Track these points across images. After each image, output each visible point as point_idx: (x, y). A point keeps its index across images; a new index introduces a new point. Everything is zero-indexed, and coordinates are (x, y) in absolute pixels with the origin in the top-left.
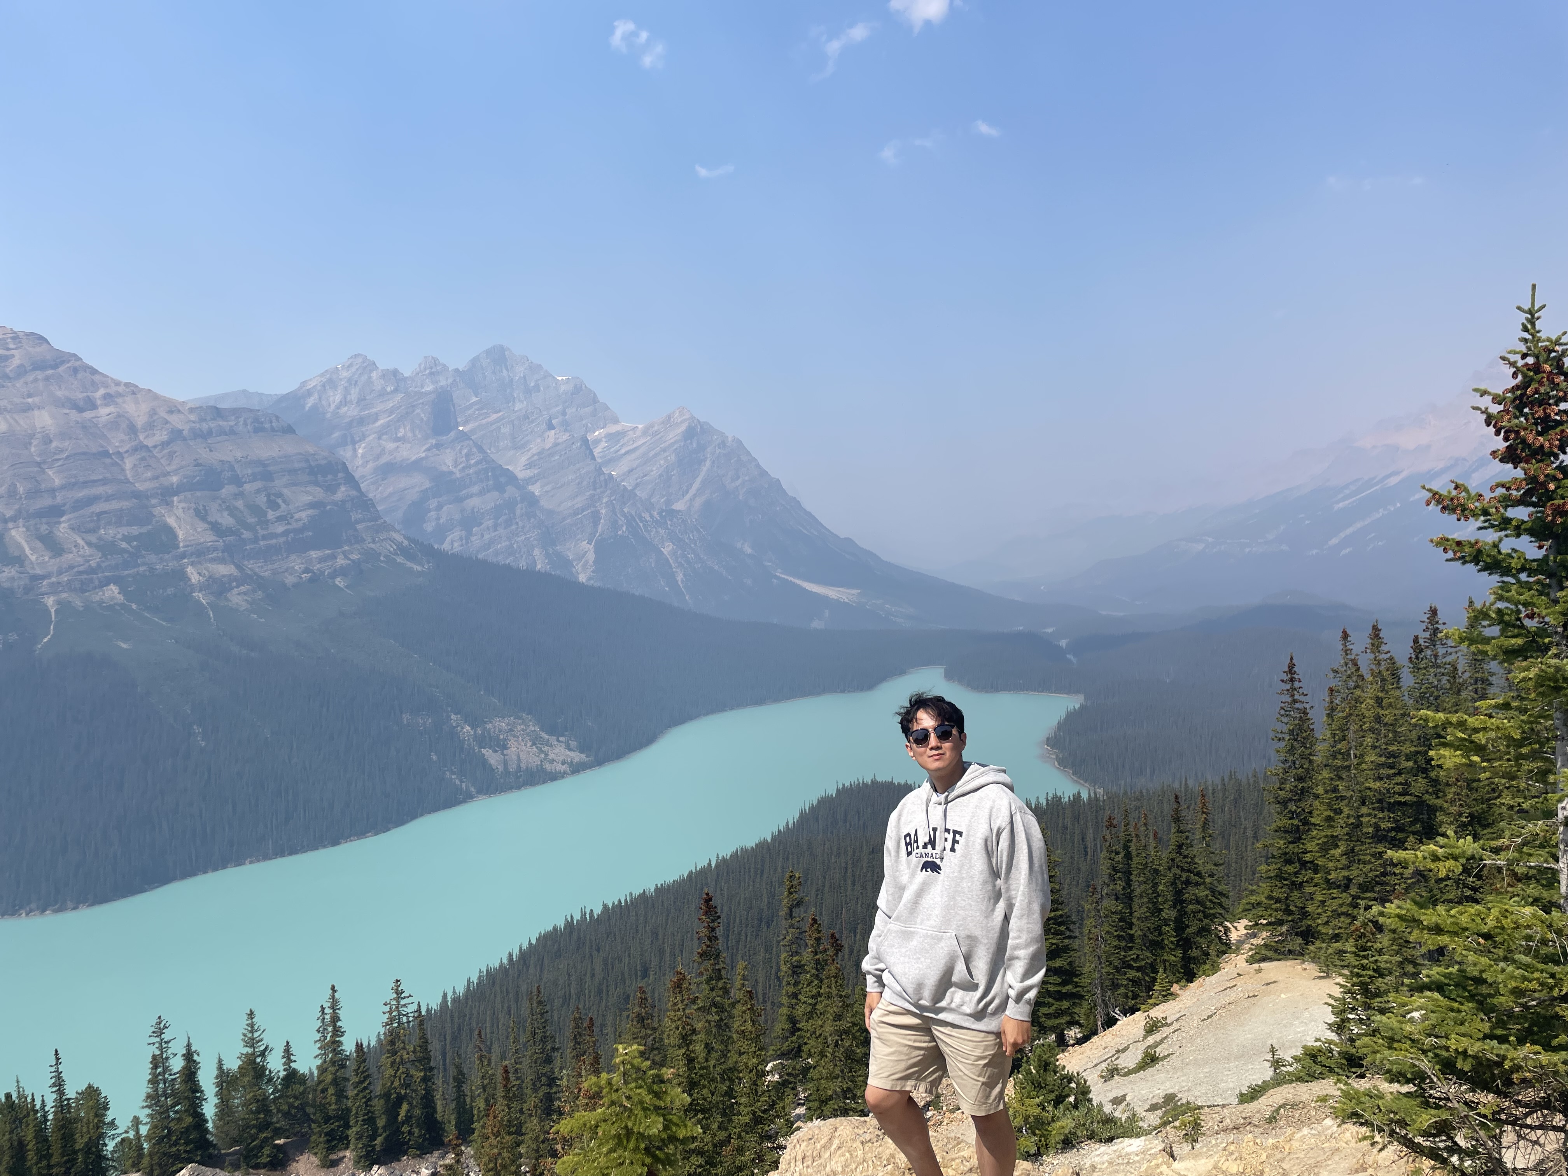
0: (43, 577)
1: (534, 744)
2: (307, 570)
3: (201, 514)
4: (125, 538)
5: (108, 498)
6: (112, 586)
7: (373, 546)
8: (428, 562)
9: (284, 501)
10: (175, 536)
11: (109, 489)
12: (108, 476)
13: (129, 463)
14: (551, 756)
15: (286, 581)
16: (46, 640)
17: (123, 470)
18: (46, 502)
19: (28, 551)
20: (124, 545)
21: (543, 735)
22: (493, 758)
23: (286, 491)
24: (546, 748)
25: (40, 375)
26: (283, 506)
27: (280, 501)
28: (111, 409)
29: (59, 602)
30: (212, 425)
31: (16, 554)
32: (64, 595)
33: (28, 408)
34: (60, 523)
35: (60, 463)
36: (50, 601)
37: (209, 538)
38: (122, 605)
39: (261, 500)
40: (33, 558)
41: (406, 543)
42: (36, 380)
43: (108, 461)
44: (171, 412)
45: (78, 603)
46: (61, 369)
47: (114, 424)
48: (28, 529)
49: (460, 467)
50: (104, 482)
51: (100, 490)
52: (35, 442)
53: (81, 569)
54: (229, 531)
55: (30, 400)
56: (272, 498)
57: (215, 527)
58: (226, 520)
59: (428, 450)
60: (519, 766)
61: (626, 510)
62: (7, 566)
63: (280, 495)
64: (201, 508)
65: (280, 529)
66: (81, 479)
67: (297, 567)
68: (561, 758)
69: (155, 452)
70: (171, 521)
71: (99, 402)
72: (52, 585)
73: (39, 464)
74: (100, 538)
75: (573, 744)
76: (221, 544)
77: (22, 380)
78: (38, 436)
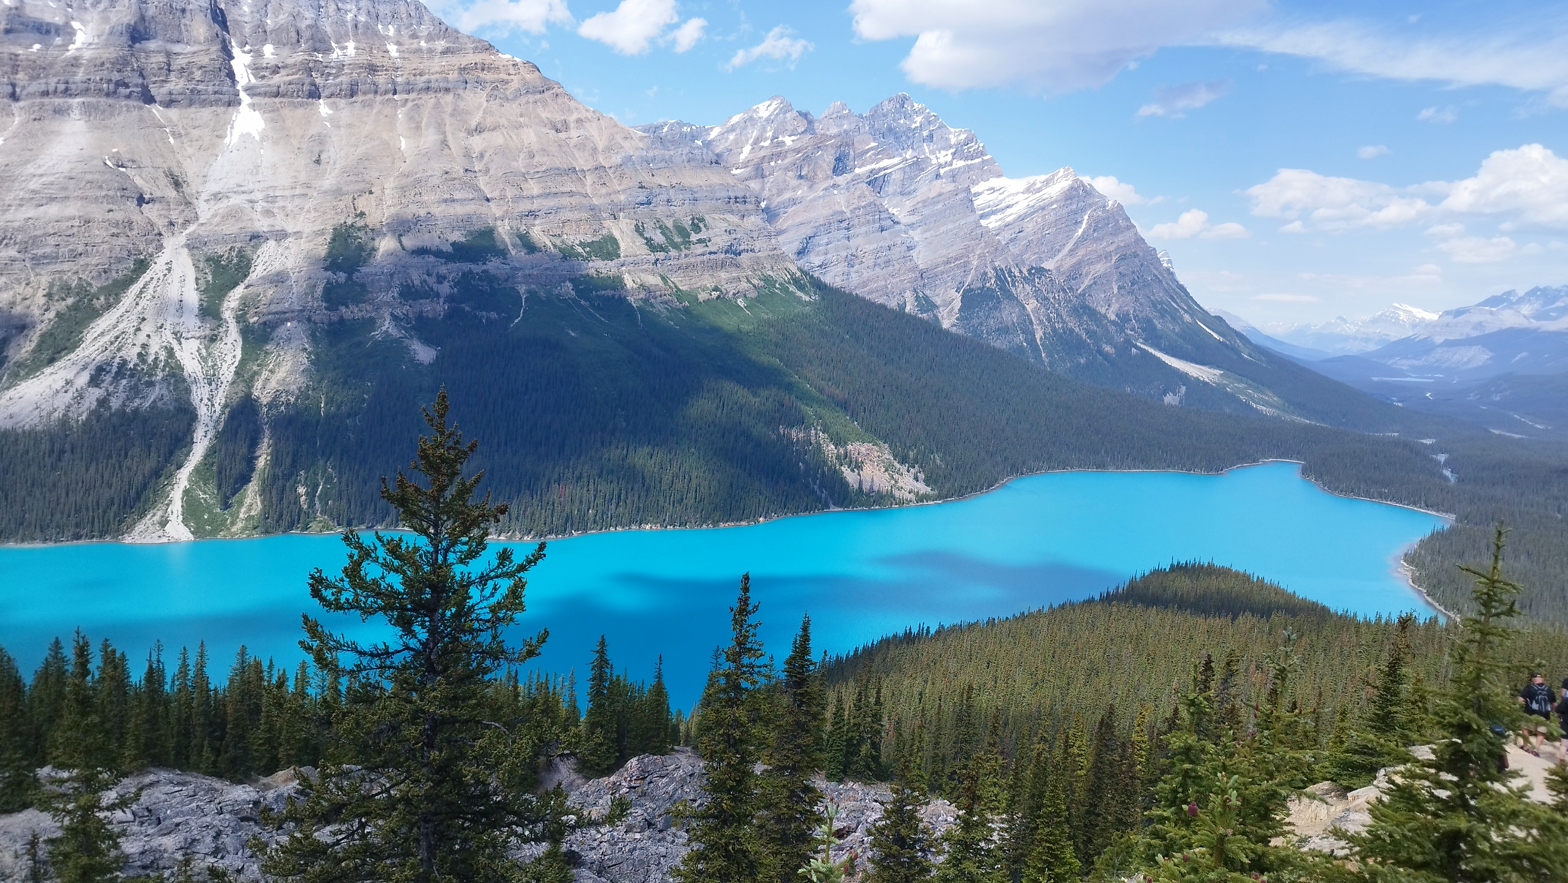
0: (520, 269)
1: (886, 471)
2: (716, 289)
3: (639, 230)
4: (581, 244)
5: (572, 209)
6: (568, 284)
7: (770, 273)
8: (815, 294)
9: (705, 226)
10: (619, 248)
11: (574, 201)
12: (574, 189)
13: (589, 179)
14: (900, 484)
15: (699, 296)
16: (516, 321)
17: (585, 185)
18: (526, 206)
19: (510, 247)
20: (580, 250)
21: (896, 463)
22: (850, 476)
23: (707, 217)
24: (896, 476)
25: (531, 98)
26: (703, 229)
27: (701, 225)
28: (582, 132)
29: (528, 291)
30: (656, 152)
31: (502, 247)
32: (533, 286)
33: (521, 126)
34: (534, 225)
35: (539, 175)
36: (522, 289)
37: (643, 251)
38: (573, 300)
39: (687, 223)
40: (513, 253)
41: (798, 274)
42: (528, 102)
43: (574, 177)
44: (626, 138)
45: (542, 294)
46: (547, 94)
47: (581, 146)
48: (511, 228)
49: (851, 208)
50: (571, 194)
51: (566, 201)
52: (522, 156)
53: (547, 266)
54: (661, 248)
55: (522, 119)
56: (696, 221)
57: (649, 242)
58: (659, 238)
59: (826, 189)
60: (871, 488)
61: (997, 264)
62: (494, 256)
63: (702, 220)
64: (640, 224)
65: (699, 249)
66: (554, 190)
67: (708, 285)
68: (909, 488)
69: (610, 172)
70: (617, 234)
71: (572, 125)
72: (524, 276)
73: (523, 175)
74: (563, 242)
75: (921, 476)
76: (652, 258)
77: (518, 102)
78: (525, 150)
